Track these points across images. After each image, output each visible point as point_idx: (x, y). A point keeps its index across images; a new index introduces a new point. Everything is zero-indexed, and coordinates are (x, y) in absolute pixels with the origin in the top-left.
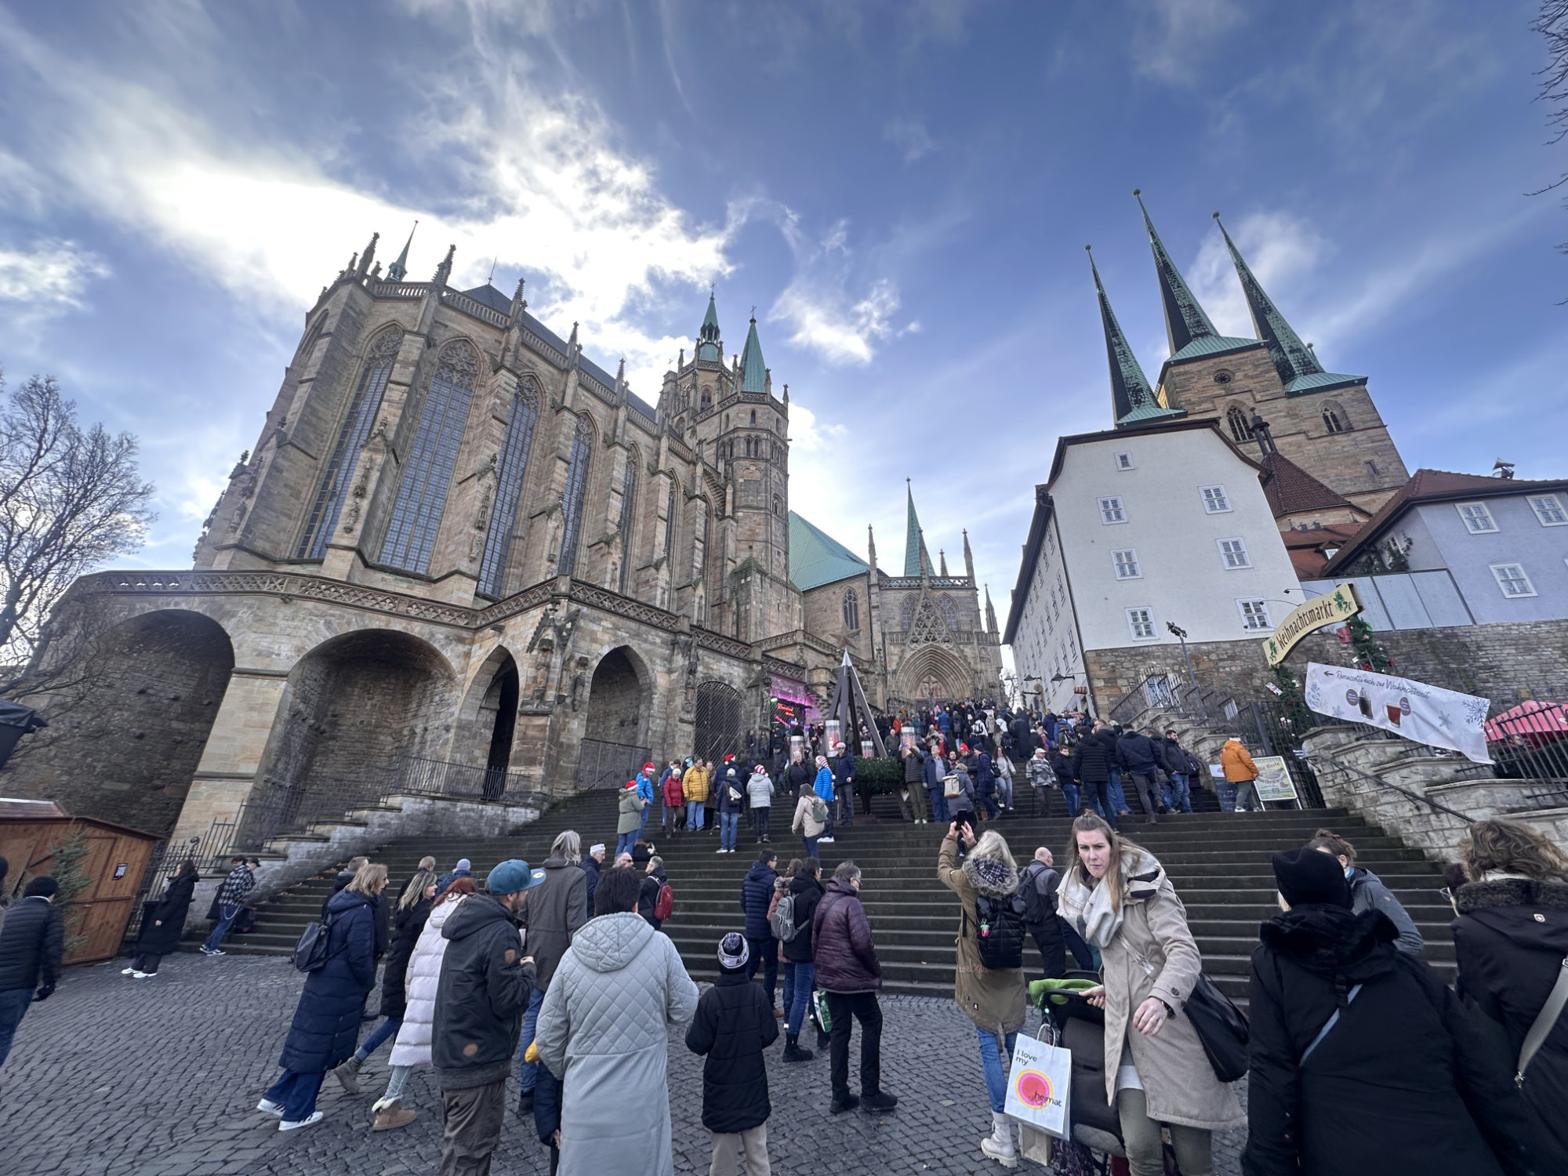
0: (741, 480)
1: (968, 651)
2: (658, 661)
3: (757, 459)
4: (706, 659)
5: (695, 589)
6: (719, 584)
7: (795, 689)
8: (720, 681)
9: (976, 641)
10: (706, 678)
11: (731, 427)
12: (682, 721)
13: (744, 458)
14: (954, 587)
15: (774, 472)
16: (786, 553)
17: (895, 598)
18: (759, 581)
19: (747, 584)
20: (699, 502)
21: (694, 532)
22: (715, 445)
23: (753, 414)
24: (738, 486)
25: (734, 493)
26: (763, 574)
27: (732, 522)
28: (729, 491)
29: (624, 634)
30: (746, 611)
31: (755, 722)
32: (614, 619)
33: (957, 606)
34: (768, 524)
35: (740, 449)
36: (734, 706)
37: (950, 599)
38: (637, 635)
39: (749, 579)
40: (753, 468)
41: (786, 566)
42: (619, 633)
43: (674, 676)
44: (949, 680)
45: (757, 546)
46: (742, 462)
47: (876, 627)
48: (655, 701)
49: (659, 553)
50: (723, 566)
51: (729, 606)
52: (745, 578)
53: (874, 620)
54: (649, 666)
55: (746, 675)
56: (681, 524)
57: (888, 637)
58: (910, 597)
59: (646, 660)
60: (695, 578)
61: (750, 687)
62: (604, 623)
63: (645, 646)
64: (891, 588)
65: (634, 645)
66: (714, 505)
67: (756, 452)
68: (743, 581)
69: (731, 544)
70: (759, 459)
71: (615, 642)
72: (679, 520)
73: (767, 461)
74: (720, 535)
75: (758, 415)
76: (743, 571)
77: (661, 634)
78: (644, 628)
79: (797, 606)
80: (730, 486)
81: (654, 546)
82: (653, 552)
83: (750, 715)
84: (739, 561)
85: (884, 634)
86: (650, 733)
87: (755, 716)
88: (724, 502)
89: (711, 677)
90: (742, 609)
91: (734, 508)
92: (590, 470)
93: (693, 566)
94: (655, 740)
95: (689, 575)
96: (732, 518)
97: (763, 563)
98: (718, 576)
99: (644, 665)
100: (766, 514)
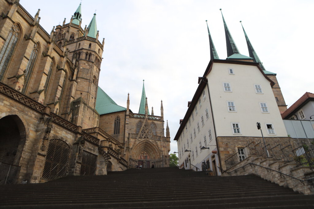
0: (81, 68)
1: (159, 143)
2: (32, 125)
3: (89, 61)
4: (56, 128)
5: (55, 105)
6: (66, 106)
7: (94, 148)
8: (61, 140)
9: (162, 140)
10: (55, 137)
11: (81, 48)
12: (39, 154)
13: (84, 60)
14: (156, 120)
15: (95, 67)
16: (95, 98)
17: (135, 121)
18: (83, 107)
19: (78, 107)
20: (63, 71)
21: (58, 83)
22: (72, 54)
23: (90, 45)
24: (80, 70)
25: (78, 72)
26: (85, 104)
27: (75, 82)
28: (76, 71)
29: (15, 110)
30: (76, 118)
31: (75, 159)
32: (11, 101)
33: (156, 127)
34: (89, 86)
35: (83, 56)
36: (66, 151)
37: (155, 124)
38: (23, 111)
39: (79, 105)
40: (87, 64)
41: (95, 103)
42: (13, 108)
43: (38, 133)
44: (151, 154)
45: (84, 94)
46: (83, 61)
47: (127, 131)
48: (26, 144)
49: (42, 87)
50: (69, 99)
51: (69, 115)
52: (78, 105)
53: (126, 128)
54: (26, 126)
55: (73, 139)
56: (53, 79)
57: (131, 135)
58: (140, 121)
59: (25, 124)
60: (56, 101)
61: (74, 144)
62: (5, 102)
63: (25, 117)
64: (133, 117)
65: (20, 115)
66: (69, 74)
67: (89, 59)
68: (76, 106)
69: (73, 91)
70: (90, 61)
71: (9, 112)
72: (53, 77)
73: (93, 62)
74: (69, 87)
75: (92, 46)
76: (77, 102)
77: (35, 113)
78: (27, 109)
79: (97, 119)
80: (76, 69)
81: (40, 84)
82: (39, 87)
83: (73, 156)
84: (76, 98)
85: (129, 134)
86: (21, 159)
87: (75, 157)
88: (73, 74)
89: (57, 137)
90: (74, 117)
91: (77, 78)
92: (15, 47)
93: (56, 96)
94: (23, 162)
95: (54, 99)
96: (76, 81)
97: (86, 100)
98: (66, 102)
99: (24, 126)
100: (89, 82)
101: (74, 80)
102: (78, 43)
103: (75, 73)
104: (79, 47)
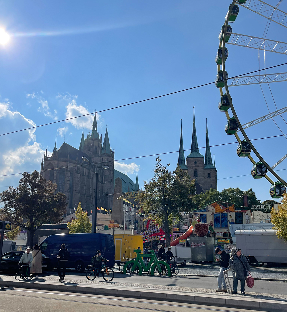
15: (112, 172)
40: (108, 172)
69: (104, 189)
73: (110, 170)
91: (104, 181)
100: (110, 183)
101: (103, 184)
102: (102, 157)
103: (103, 179)
104: (102, 161)
